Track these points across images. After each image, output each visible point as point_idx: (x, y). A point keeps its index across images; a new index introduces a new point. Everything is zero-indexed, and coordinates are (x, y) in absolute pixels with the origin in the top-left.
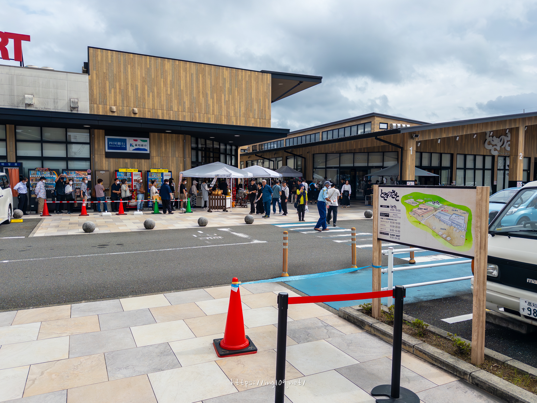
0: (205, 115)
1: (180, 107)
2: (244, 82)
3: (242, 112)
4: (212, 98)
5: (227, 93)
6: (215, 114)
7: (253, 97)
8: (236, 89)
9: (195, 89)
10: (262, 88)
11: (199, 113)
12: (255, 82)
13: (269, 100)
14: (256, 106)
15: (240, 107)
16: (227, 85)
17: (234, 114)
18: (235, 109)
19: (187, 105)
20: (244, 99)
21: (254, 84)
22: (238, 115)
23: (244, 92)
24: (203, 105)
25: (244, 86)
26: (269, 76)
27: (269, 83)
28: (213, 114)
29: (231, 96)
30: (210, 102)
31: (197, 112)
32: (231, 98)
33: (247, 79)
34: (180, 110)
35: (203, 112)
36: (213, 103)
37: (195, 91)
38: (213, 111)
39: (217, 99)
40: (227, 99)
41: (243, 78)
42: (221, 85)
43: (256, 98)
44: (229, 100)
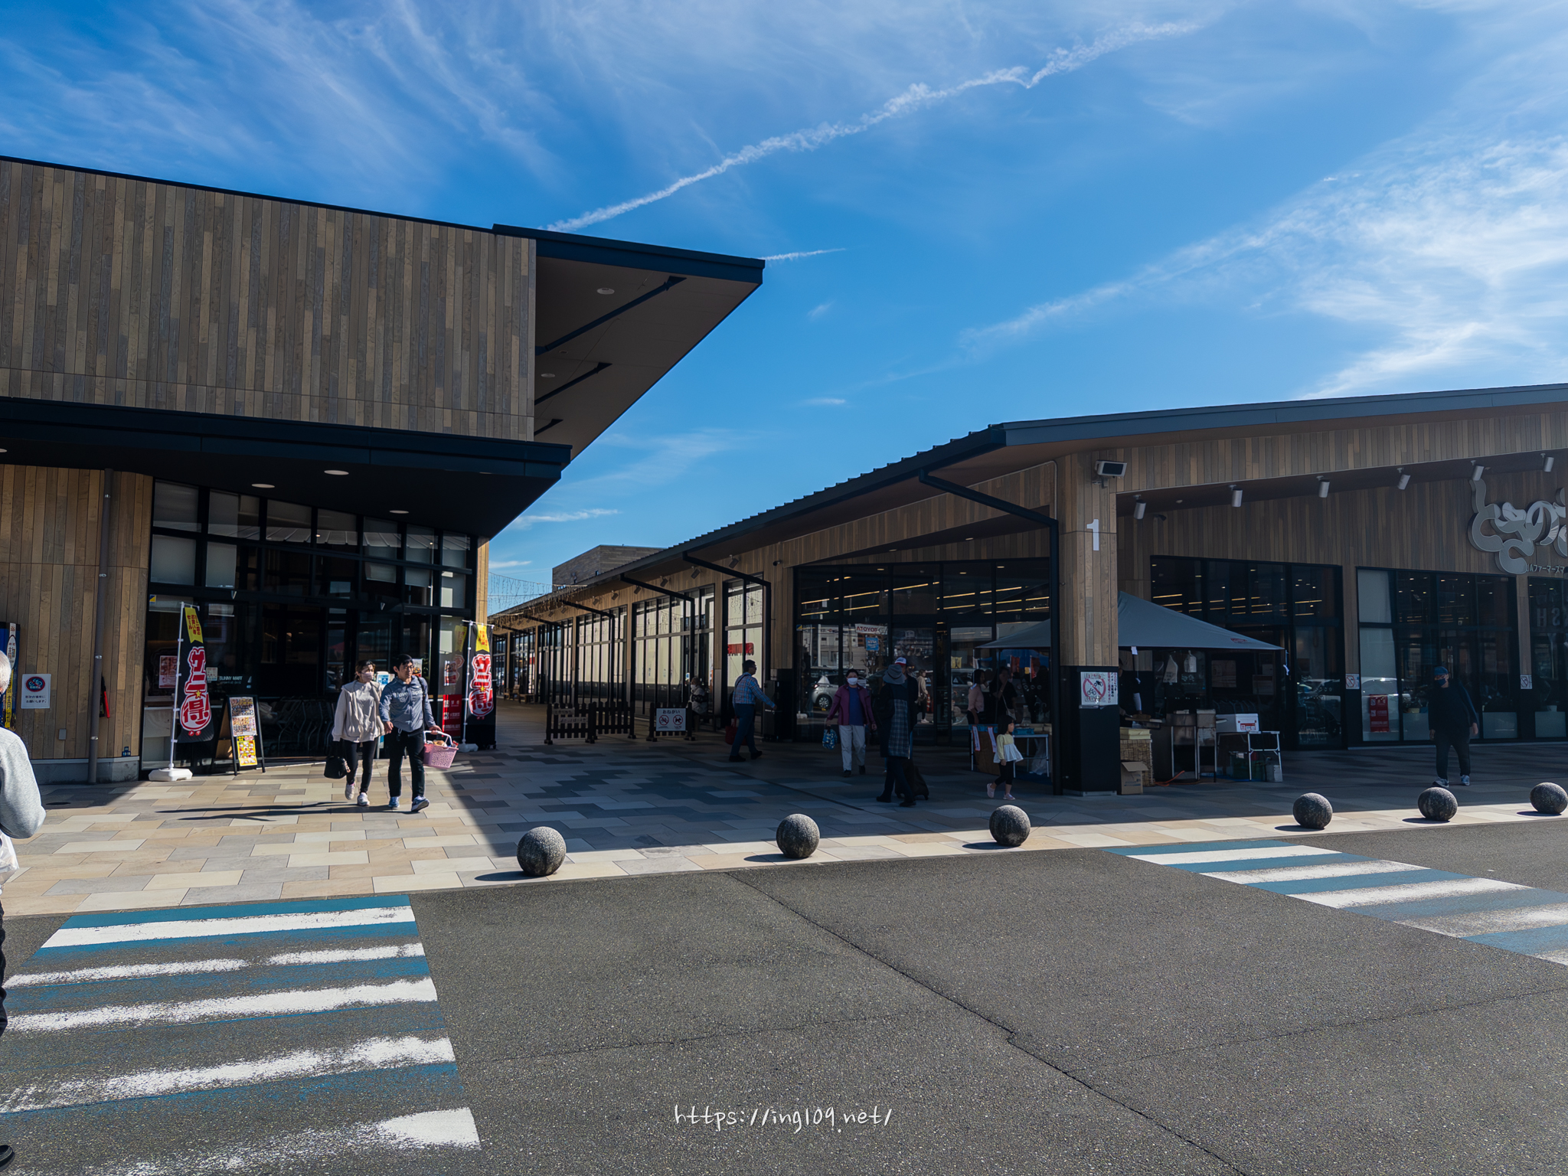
0: (219, 391)
1: (101, 361)
2: (408, 268)
3: (395, 383)
4: (257, 323)
5: (327, 307)
6: (268, 386)
7: (448, 325)
8: (373, 292)
9: (176, 290)
10: (491, 292)
11: (189, 382)
12: (460, 270)
13: (523, 342)
14: (461, 362)
15: (387, 363)
16: (331, 277)
17: (358, 391)
18: (360, 373)
19: (135, 349)
20: (407, 330)
21: (454, 274)
22: (377, 395)
23: (407, 303)
24: (213, 353)
25: (407, 282)
26: (527, 246)
27: (524, 272)
28: (259, 386)
29: (344, 319)
30: (247, 339)
31: (183, 377)
32: (344, 328)
33: (424, 256)
34: (100, 370)
35: (210, 380)
36: (261, 344)
37: (175, 297)
38: (260, 374)
39: (278, 329)
40: (327, 331)
41: (407, 251)
42: (301, 276)
43: (463, 331)
44: (335, 335)
